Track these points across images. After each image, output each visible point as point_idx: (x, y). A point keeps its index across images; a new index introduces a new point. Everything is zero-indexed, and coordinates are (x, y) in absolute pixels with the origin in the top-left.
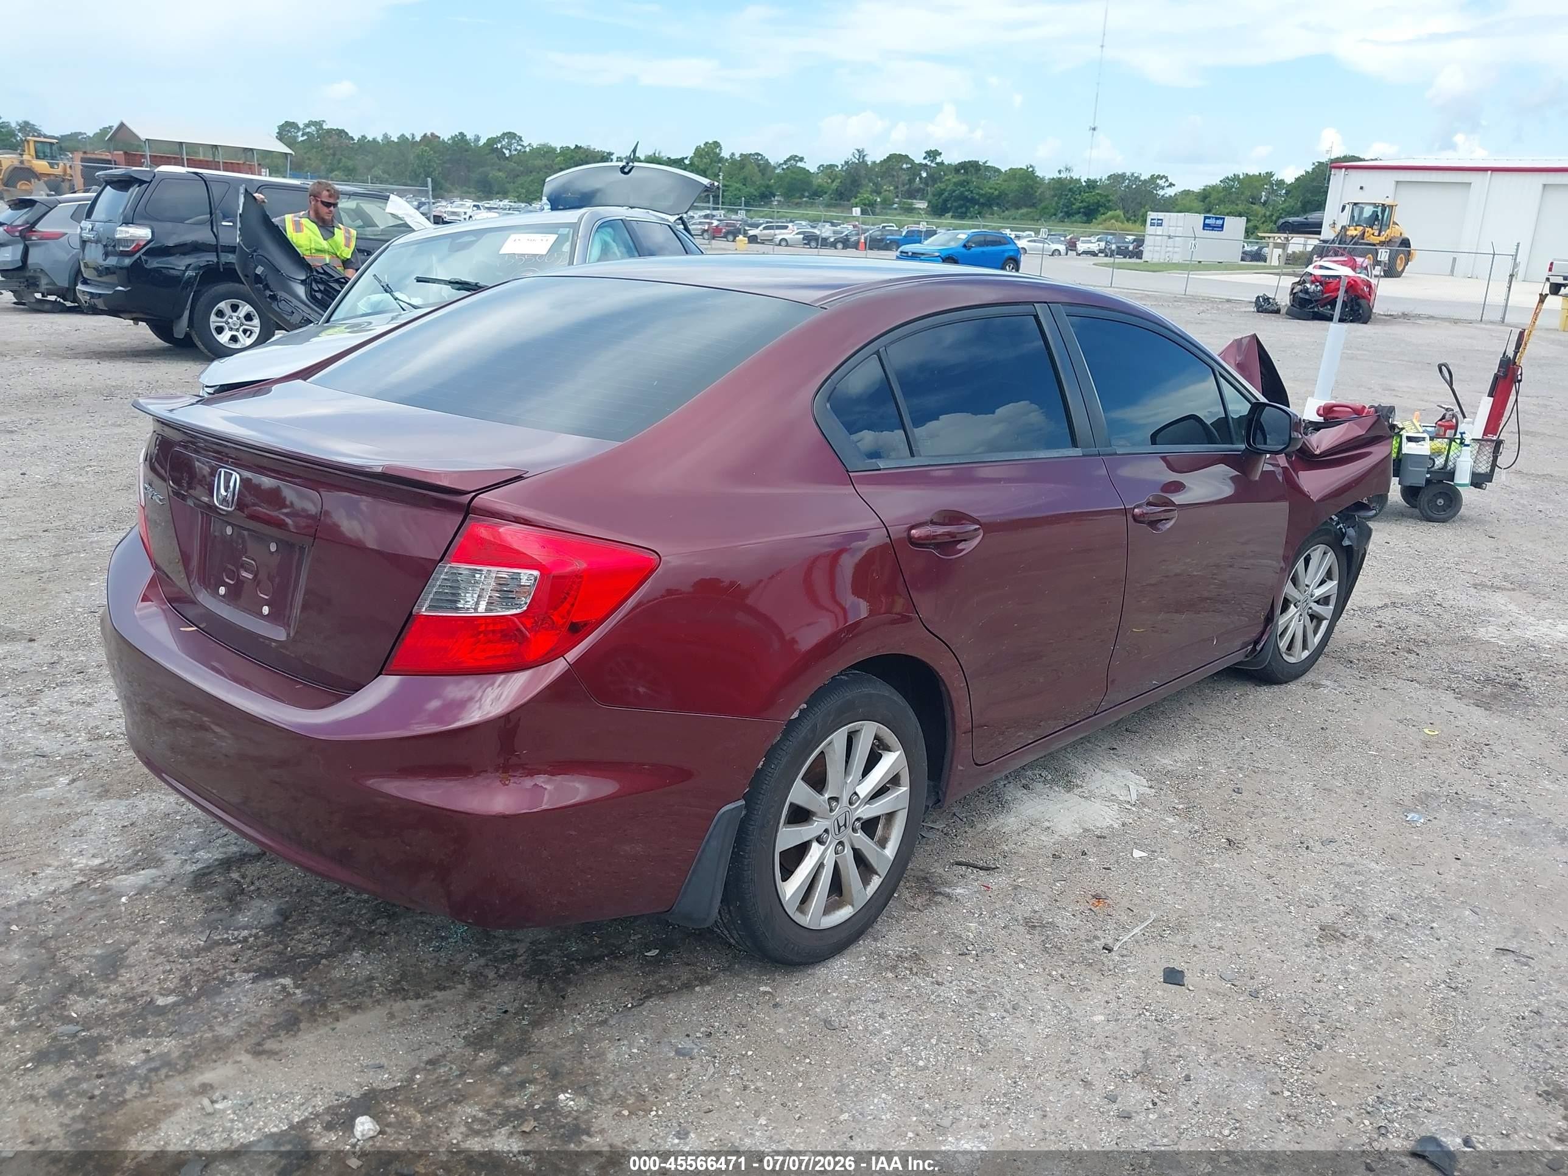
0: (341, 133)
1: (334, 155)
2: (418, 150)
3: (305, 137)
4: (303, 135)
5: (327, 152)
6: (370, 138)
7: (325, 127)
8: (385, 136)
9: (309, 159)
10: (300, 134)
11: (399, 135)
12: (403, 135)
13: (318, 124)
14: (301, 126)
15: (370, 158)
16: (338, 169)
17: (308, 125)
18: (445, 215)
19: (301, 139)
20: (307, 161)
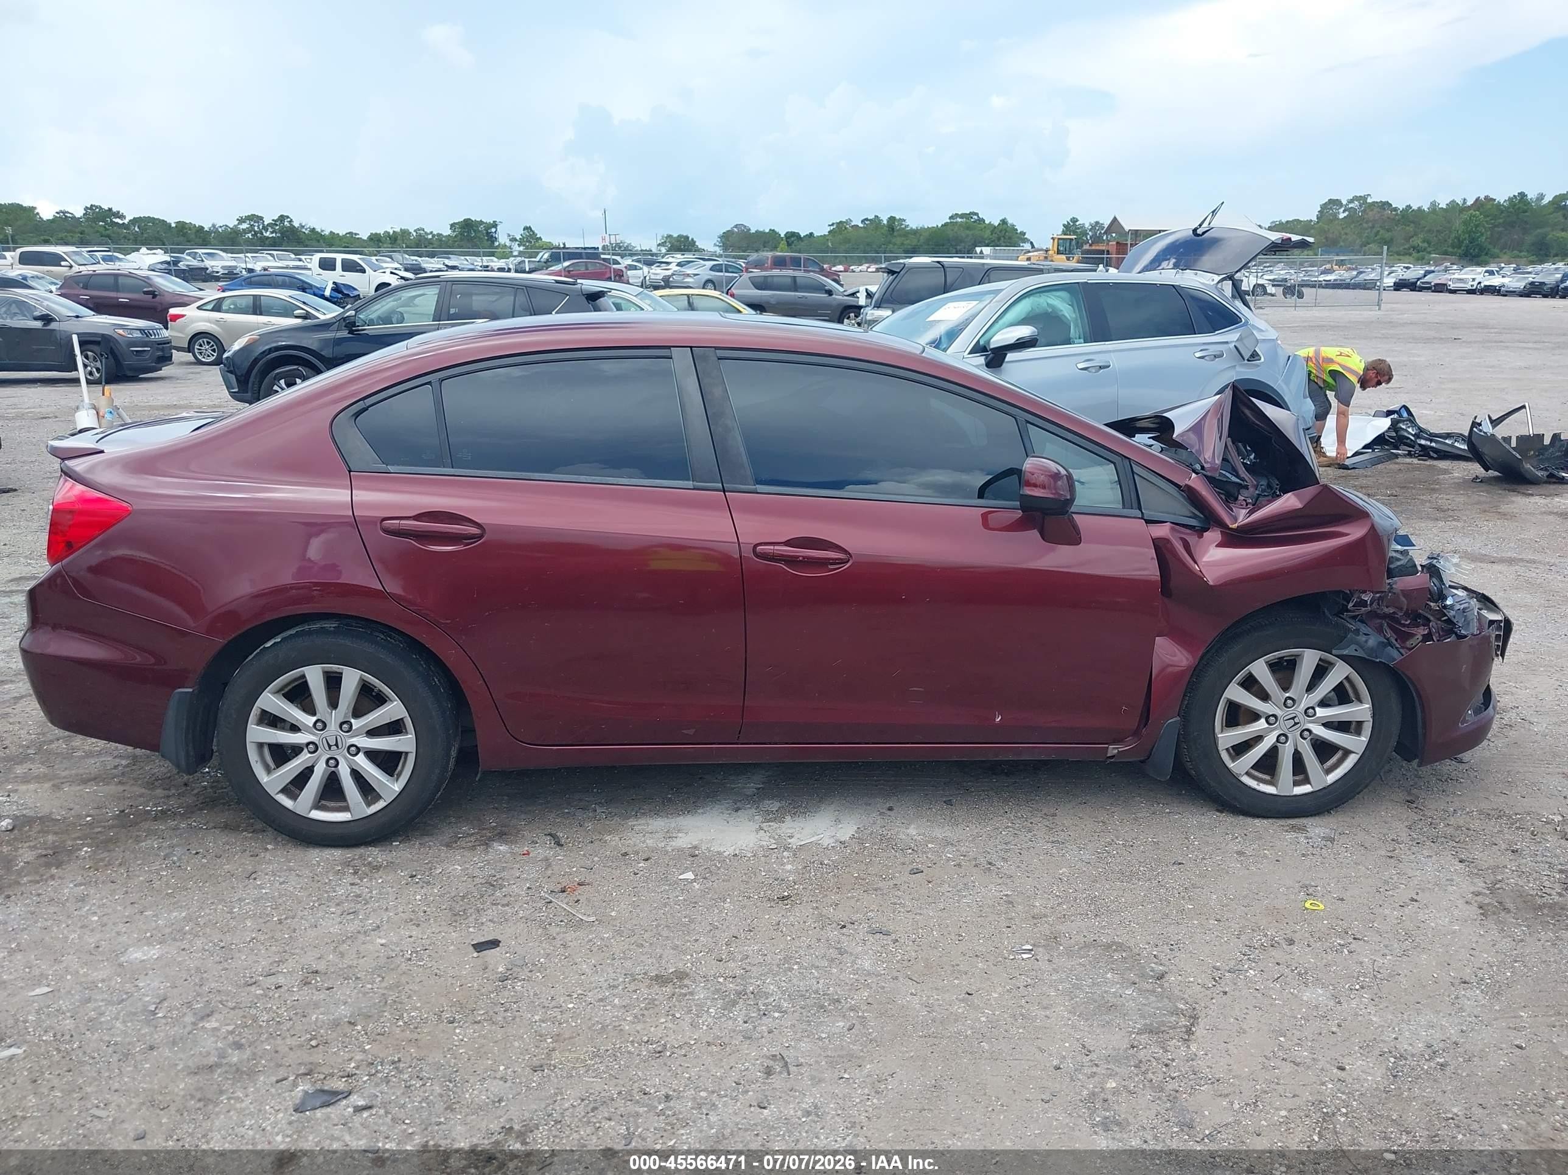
0: (1386, 205)
1: (1373, 227)
2: (1465, 216)
3: (1347, 213)
4: (1344, 212)
5: (1365, 225)
6: (1415, 207)
7: (1369, 200)
8: (1434, 204)
9: (1346, 234)
10: (1341, 210)
11: (1448, 202)
12: (1453, 201)
13: (1362, 199)
14: (1344, 202)
15: (1411, 229)
16: (1374, 241)
17: (1351, 201)
18: (1450, 283)
19: (1342, 216)
20: (1344, 237)
